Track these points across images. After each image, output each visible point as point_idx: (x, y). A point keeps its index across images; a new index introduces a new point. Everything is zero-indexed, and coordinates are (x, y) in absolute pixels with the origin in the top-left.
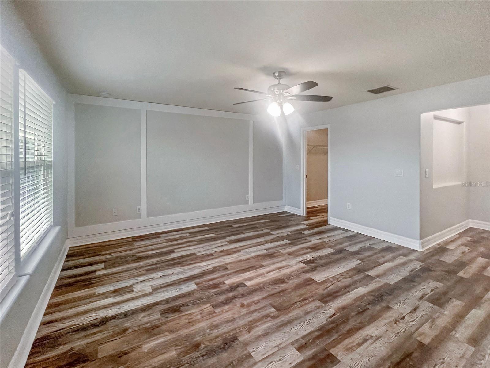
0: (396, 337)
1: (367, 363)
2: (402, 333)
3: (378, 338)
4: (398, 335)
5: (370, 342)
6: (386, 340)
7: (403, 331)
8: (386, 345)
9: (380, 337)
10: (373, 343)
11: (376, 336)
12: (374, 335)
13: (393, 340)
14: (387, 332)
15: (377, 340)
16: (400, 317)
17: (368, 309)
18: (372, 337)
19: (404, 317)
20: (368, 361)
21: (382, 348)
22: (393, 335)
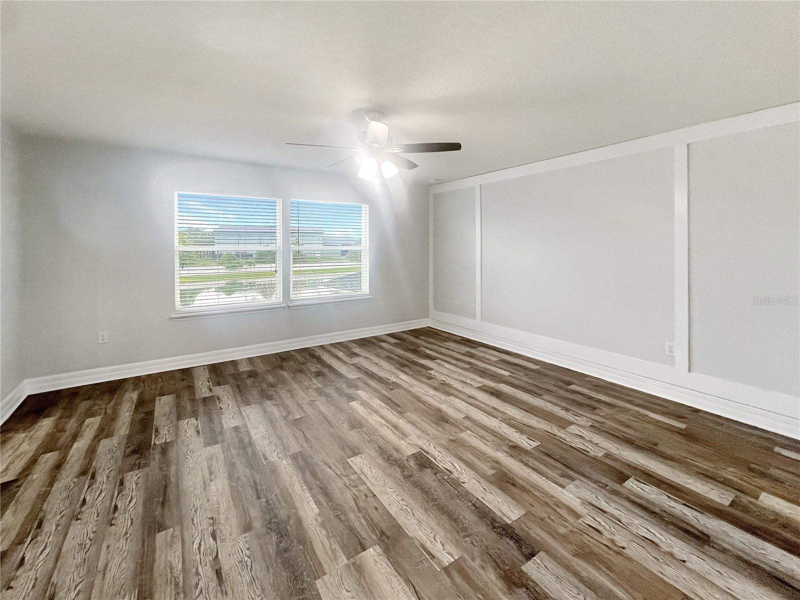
0: (192, 505)
1: (188, 464)
2: (192, 516)
3: (205, 486)
4: (193, 509)
5: (207, 476)
6: (198, 492)
7: (195, 519)
8: (192, 489)
9: (205, 489)
10: (203, 478)
11: (209, 485)
12: (212, 483)
13: (192, 499)
14: (207, 499)
15: (204, 483)
16: (218, 532)
17: (259, 498)
18: (211, 481)
19: (215, 538)
20: (189, 465)
21: (191, 483)
22: (197, 504)
